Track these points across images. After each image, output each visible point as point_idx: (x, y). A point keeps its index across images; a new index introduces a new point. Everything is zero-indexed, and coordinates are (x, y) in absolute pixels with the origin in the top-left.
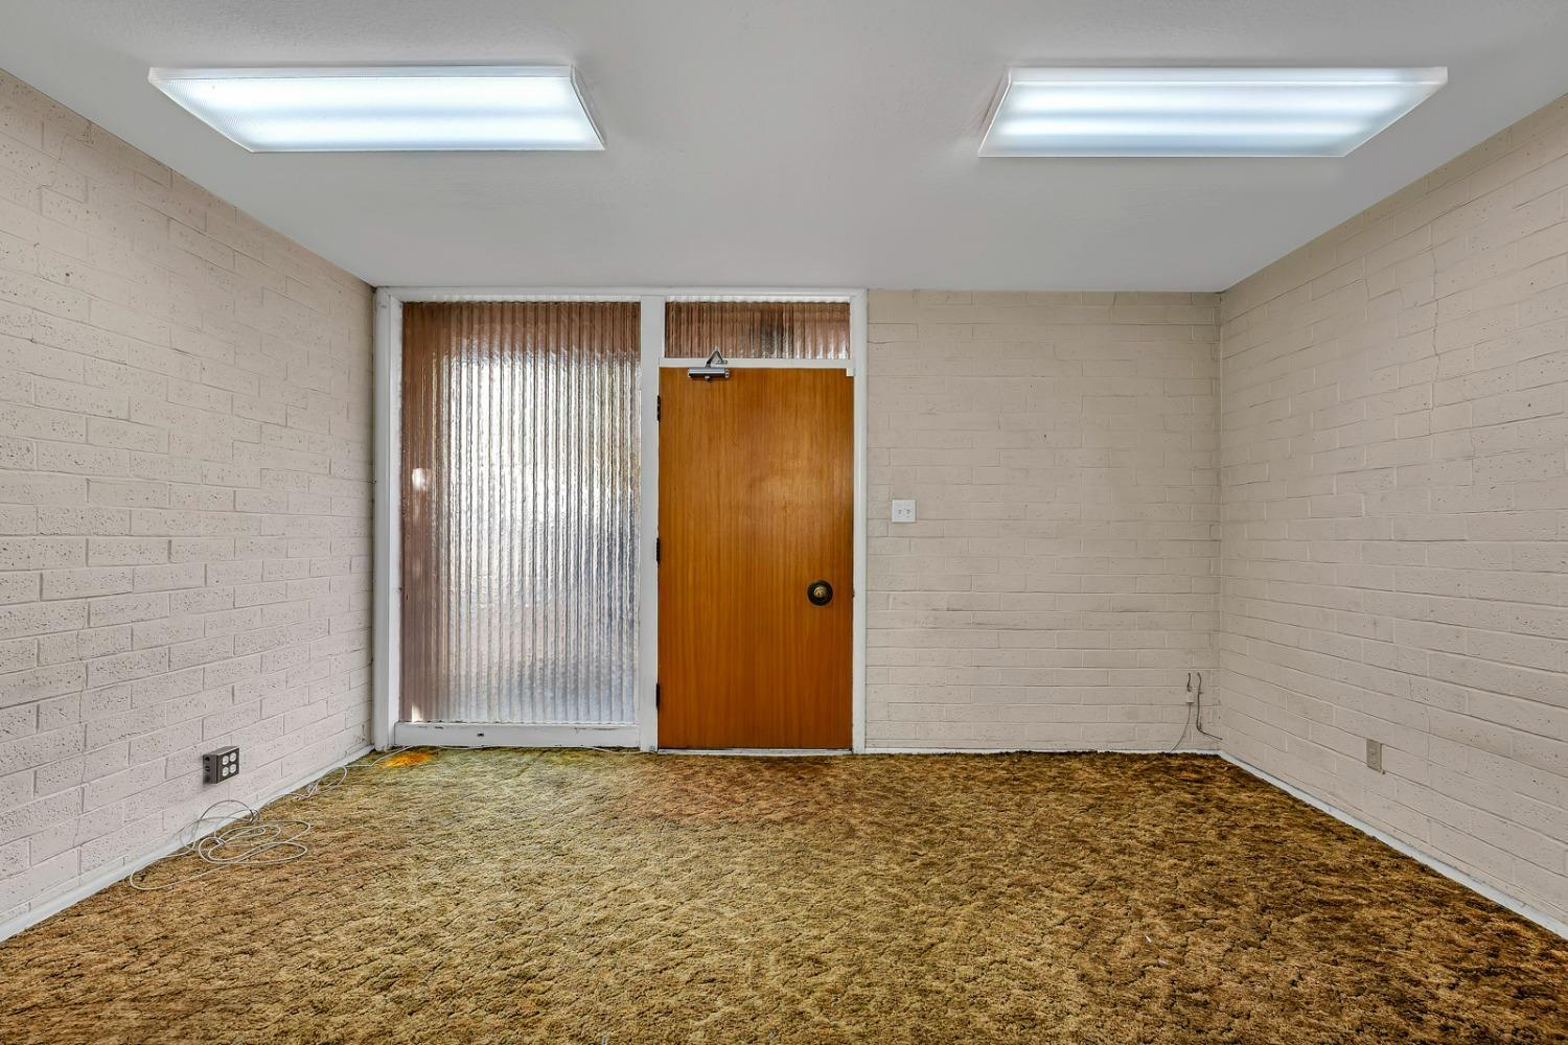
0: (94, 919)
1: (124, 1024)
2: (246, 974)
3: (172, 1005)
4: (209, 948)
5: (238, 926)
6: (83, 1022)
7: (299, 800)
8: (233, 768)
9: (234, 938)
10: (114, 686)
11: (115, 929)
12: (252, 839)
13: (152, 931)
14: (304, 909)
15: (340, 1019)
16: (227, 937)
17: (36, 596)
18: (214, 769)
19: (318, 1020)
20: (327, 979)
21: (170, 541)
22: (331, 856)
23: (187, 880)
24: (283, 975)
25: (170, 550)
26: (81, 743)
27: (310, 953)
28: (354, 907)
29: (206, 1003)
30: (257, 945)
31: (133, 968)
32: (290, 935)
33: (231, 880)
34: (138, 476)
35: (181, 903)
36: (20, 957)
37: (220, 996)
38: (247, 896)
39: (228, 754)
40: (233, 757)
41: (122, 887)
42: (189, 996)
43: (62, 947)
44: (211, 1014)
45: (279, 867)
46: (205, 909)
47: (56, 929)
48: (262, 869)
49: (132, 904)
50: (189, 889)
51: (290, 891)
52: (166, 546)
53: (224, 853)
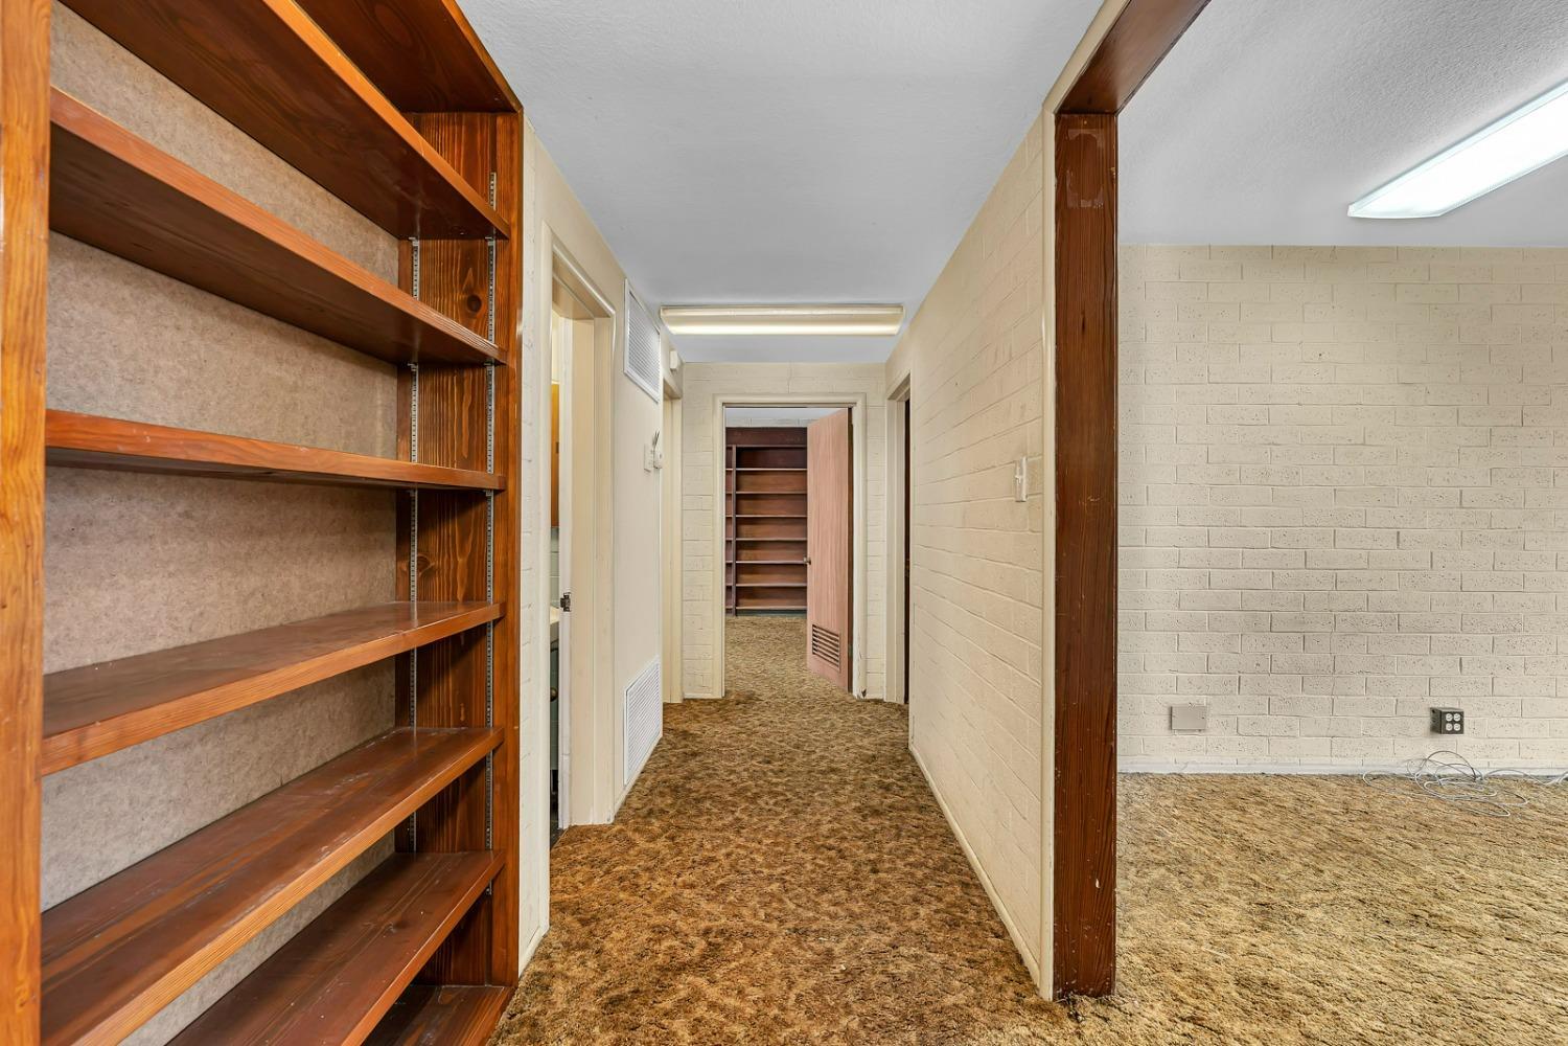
0: (1333, 786)
1: (1319, 837)
2: (1403, 854)
3: (1349, 844)
4: (1388, 831)
5: (1418, 831)
6: (1300, 825)
7: (1532, 784)
8: (1457, 727)
9: (1410, 835)
10: (1355, 634)
11: (1341, 795)
12: (1468, 791)
13: (1361, 806)
14: (1474, 846)
15: (1449, 909)
16: (1405, 832)
17: (1302, 565)
18: (1440, 722)
19: (1431, 899)
20: (1458, 887)
21: (1398, 533)
22: (1529, 829)
23: (1401, 792)
24: (1428, 868)
25: (1398, 539)
26: (1332, 667)
27: (1458, 869)
28: (1521, 866)
29: (1369, 854)
30: (1423, 846)
31: (1339, 817)
32: (1451, 853)
33: (1431, 806)
34: (1371, 484)
35: (1388, 801)
36: (1288, 784)
37: (1379, 856)
38: (1435, 818)
39: (1453, 714)
40: (1457, 717)
41: (1357, 779)
42: (1361, 845)
43: (1310, 791)
44: (1368, 860)
45: (1476, 815)
46: (1400, 811)
47: (1312, 781)
48: (1461, 810)
49: (1359, 789)
50: (1399, 797)
51: (1472, 831)
52: (1396, 536)
53: (1439, 789)
